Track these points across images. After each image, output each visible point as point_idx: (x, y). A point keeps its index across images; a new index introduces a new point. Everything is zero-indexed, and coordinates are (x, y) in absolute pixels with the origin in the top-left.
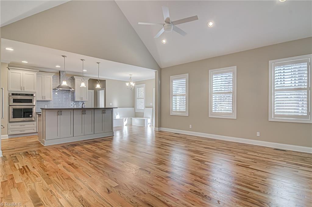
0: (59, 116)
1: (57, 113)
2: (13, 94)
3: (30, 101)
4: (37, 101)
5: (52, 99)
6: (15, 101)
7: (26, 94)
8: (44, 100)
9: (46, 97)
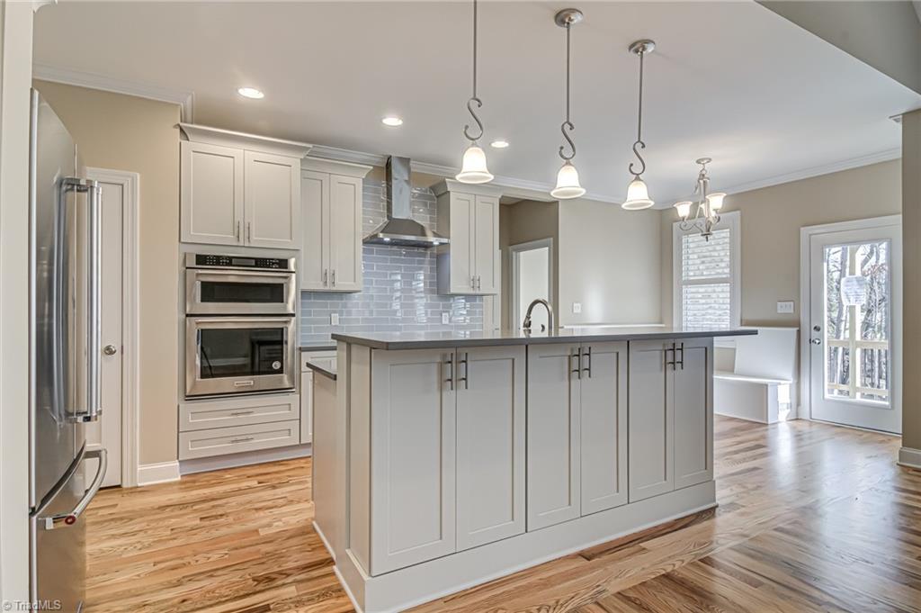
0: (449, 395)
1: (441, 373)
2: (202, 260)
3: (275, 293)
4: (305, 294)
5: (359, 285)
6: (212, 292)
7: (257, 260)
8: (329, 288)
9: (336, 275)
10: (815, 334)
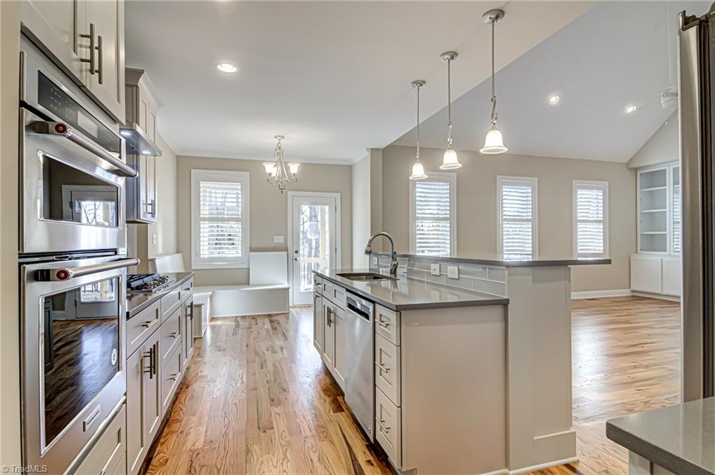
10: (295, 255)
